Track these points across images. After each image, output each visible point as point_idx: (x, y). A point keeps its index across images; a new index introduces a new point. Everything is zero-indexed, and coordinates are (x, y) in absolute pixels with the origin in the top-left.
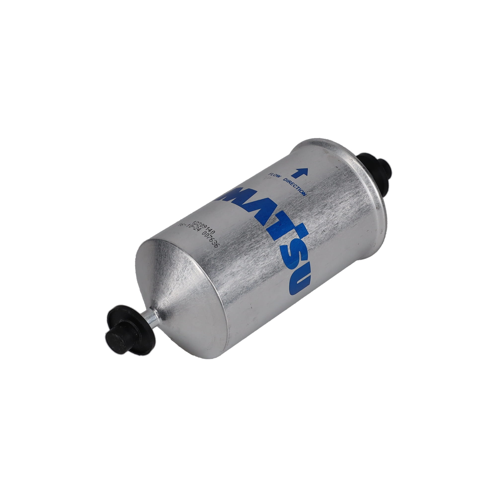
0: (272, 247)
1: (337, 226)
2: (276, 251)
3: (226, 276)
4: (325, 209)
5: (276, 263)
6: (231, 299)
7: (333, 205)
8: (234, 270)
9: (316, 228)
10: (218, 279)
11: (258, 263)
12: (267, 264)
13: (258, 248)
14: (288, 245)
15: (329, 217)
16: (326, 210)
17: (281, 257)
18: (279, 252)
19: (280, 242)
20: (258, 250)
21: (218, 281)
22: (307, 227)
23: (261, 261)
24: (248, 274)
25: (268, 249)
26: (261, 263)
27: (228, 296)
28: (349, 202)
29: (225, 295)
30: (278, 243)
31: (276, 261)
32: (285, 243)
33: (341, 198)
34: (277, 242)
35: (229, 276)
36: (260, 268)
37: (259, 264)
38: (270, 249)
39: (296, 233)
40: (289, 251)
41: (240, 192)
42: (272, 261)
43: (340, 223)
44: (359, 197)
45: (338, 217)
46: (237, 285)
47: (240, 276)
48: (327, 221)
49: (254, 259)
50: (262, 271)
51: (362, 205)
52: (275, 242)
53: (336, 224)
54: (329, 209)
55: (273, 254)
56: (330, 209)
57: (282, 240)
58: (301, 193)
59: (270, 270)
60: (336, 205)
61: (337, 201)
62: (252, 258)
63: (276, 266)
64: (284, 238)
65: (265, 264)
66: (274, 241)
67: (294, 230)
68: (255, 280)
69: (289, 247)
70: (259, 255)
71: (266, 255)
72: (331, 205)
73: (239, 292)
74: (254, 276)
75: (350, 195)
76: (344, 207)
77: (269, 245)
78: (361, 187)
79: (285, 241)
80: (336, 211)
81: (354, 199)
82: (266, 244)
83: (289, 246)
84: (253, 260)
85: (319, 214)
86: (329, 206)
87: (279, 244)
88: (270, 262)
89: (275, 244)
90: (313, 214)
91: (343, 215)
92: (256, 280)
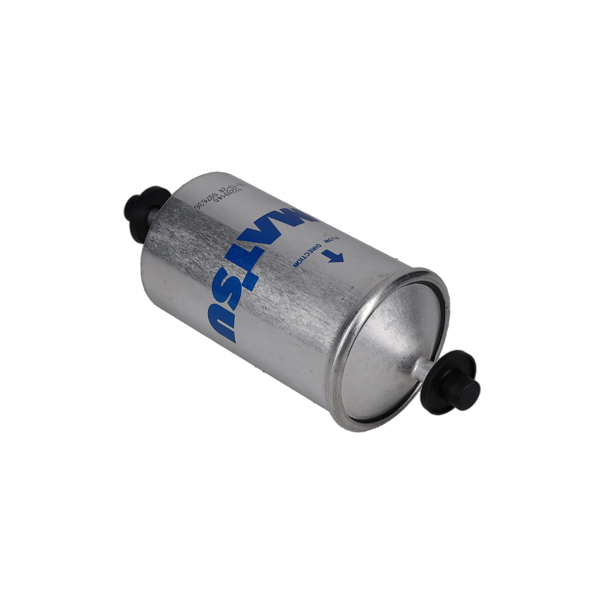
0: (217, 258)
1: (280, 321)
2: (216, 265)
3: (167, 230)
4: (287, 294)
5: (207, 274)
6: (153, 250)
7: (296, 301)
8: (176, 234)
9: (262, 296)
10: (161, 224)
11: (195, 254)
12: (199, 264)
13: (209, 245)
14: (229, 275)
15: (282, 304)
16: (287, 296)
17: (214, 275)
18: (216, 269)
19: (226, 265)
20: (207, 246)
21: (159, 224)
22: (257, 286)
23: (198, 256)
24: (180, 251)
25: (213, 256)
26: (196, 258)
27: (153, 245)
28: (311, 319)
29: (151, 240)
30: (224, 263)
31: (208, 272)
32: (229, 271)
33: (309, 307)
34: (225, 261)
35: (169, 232)
36: (191, 260)
37: (195, 256)
38: (214, 258)
39: (244, 276)
40: (224, 280)
41: (300, 218)
42: (205, 268)
43: (285, 322)
44: (324, 328)
45: (288, 315)
46: (165, 246)
47: (174, 244)
48: (276, 304)
49: (197, 248)
50: (191, 263)
51: (319, 338)
52: (224, 259)
53: (281, 317)
54: (289, 299)
55: (211, 264)
56: (291, 300)
57: (229, 265)
58: (296, 262)
59: (197, 273)
60: (299, 306)
61: (304, 303)
62: (196, 245)
63: (204, 276)
64: (232, 267)
65: (198, 262)
66: (224, 257)
67: (246, 272)
68: (180, 262)
69: (227, 277)
70: (203, 251)
71: (206, 257)
72: (295, 299)
73: (162, 254)
74: (182, 258)
75: (319, 316)
76: (302, 316)
77: (218, 254)
78: (336, 324)
79: (230, 269)
80: (293, 308)
81: (317, 322)
82: (217, 250)
83: (229, 277)
84: (195, 247)
85: (278, 291)
86: (293, 297)
87: (224, 265)
88: (202, 266)
89: (222, 260)
90: (274, 284)
91: (294, 320)
92: (181, 264)
